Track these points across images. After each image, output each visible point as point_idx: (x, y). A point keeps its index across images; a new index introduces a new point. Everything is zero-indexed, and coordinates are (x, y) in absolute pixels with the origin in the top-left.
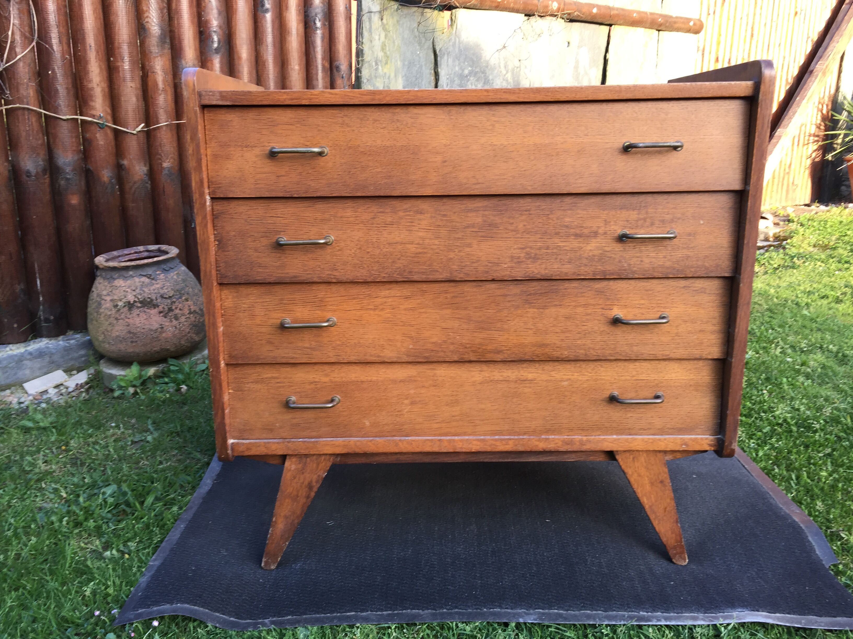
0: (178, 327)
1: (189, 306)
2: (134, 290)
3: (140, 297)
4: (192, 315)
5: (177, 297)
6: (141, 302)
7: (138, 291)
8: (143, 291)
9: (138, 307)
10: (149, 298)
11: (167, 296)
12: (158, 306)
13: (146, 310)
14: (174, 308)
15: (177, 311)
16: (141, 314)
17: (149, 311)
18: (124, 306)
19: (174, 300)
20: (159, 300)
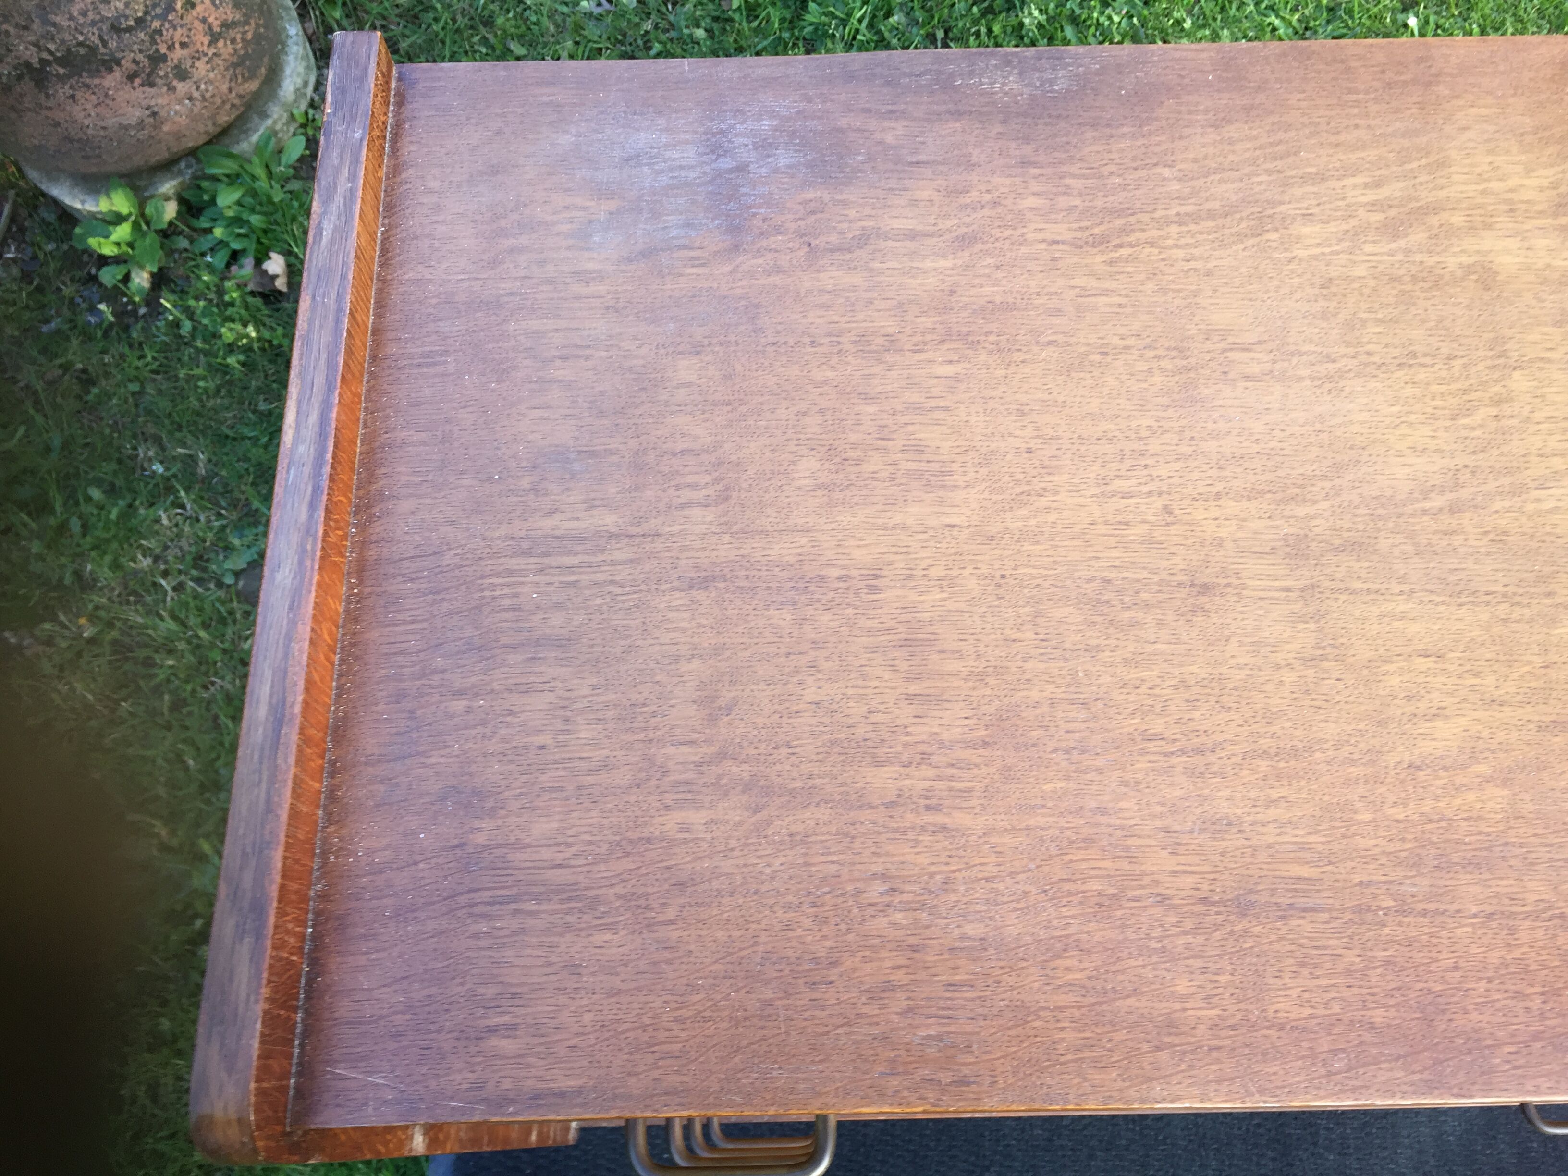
0: (196, 94)
1: (204, 21)
2: (26, 28)
3: (52, 47)
4: (221, 43)
5: (159, 11)
6: (62, 61)
7: (36, 26)
8: (54, 25)
9: (62, 79)
10: (80, 44)
11: (132, 23)
12: (118, 64)
13: (88, 81)
14: (163, 50)
15: (178, 53)
16: (79, 95)
17: (97, 81)
18: (20, 77)
19: (156, 24)
20: (113, 44)
